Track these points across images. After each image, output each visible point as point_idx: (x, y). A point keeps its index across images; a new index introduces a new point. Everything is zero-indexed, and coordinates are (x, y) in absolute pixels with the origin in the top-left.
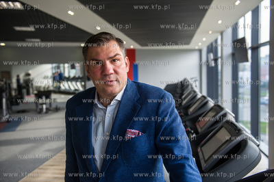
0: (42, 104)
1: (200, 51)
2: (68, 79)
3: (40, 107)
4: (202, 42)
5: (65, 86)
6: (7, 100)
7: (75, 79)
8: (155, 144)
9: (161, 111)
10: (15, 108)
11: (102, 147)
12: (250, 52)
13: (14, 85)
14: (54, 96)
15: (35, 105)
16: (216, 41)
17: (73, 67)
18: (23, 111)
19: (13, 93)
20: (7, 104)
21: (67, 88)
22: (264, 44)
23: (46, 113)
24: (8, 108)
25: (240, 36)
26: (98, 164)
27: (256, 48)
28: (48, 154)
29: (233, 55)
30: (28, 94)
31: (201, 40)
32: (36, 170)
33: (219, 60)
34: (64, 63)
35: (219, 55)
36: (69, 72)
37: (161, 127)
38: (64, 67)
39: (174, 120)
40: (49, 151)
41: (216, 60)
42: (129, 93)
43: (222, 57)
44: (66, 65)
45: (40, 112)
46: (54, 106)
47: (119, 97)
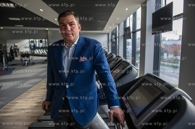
0: (25, 60)
1: (108, 34)
2: (39, 48)
3: (24, 62)
4: (109, 29)
5: (37, 52)
6: (5, 59)
7: (42, 48)
8: (93, 65)
9: (96, 49)
10: (10, 63)
11: (68, 67)
12: (132, 34)
13: (9, 51)
14: (31, 57)
15: (21, 61)
16: (116, 29)
17: (41, 42)
18: (15, 65)
19: (8, 55)
20: (5, 60)
21: (38, 52)
22: (138, 30)
23: (27, 65)
24: (6, 63)
25: (128, 26)
26: (66, 75)
27: (134, 32)
28: (31, 85)
29: (124, 35)
30: (16, 56)
31: (109, 28)
32: (25, 93)
33: (118, 39)
34: (36, 39)
35: (118, 36)
36: (39, 45)
37: (96, 56)
38: (36, 41)
39: (102, 54)
40: (30, 84)
41: (116, 39)
42: (81, 41)
43: (119, 37)
44: (37, 40)
45: (24, 65)
46: (31, 62)
47: (76, 43)
